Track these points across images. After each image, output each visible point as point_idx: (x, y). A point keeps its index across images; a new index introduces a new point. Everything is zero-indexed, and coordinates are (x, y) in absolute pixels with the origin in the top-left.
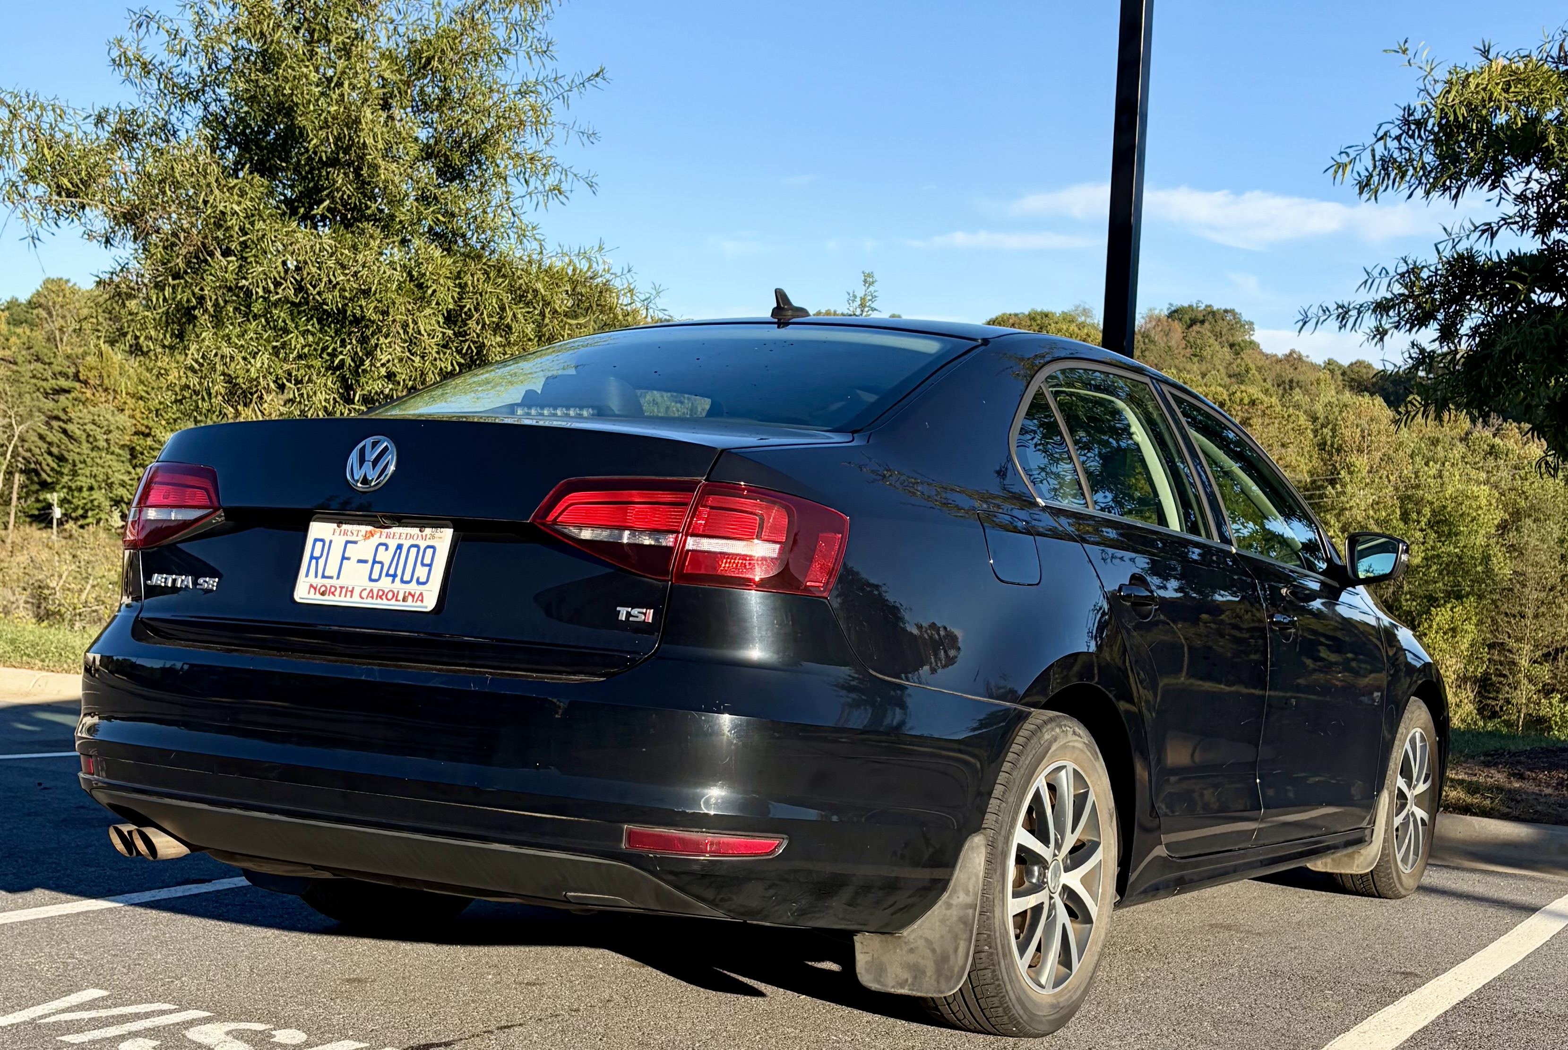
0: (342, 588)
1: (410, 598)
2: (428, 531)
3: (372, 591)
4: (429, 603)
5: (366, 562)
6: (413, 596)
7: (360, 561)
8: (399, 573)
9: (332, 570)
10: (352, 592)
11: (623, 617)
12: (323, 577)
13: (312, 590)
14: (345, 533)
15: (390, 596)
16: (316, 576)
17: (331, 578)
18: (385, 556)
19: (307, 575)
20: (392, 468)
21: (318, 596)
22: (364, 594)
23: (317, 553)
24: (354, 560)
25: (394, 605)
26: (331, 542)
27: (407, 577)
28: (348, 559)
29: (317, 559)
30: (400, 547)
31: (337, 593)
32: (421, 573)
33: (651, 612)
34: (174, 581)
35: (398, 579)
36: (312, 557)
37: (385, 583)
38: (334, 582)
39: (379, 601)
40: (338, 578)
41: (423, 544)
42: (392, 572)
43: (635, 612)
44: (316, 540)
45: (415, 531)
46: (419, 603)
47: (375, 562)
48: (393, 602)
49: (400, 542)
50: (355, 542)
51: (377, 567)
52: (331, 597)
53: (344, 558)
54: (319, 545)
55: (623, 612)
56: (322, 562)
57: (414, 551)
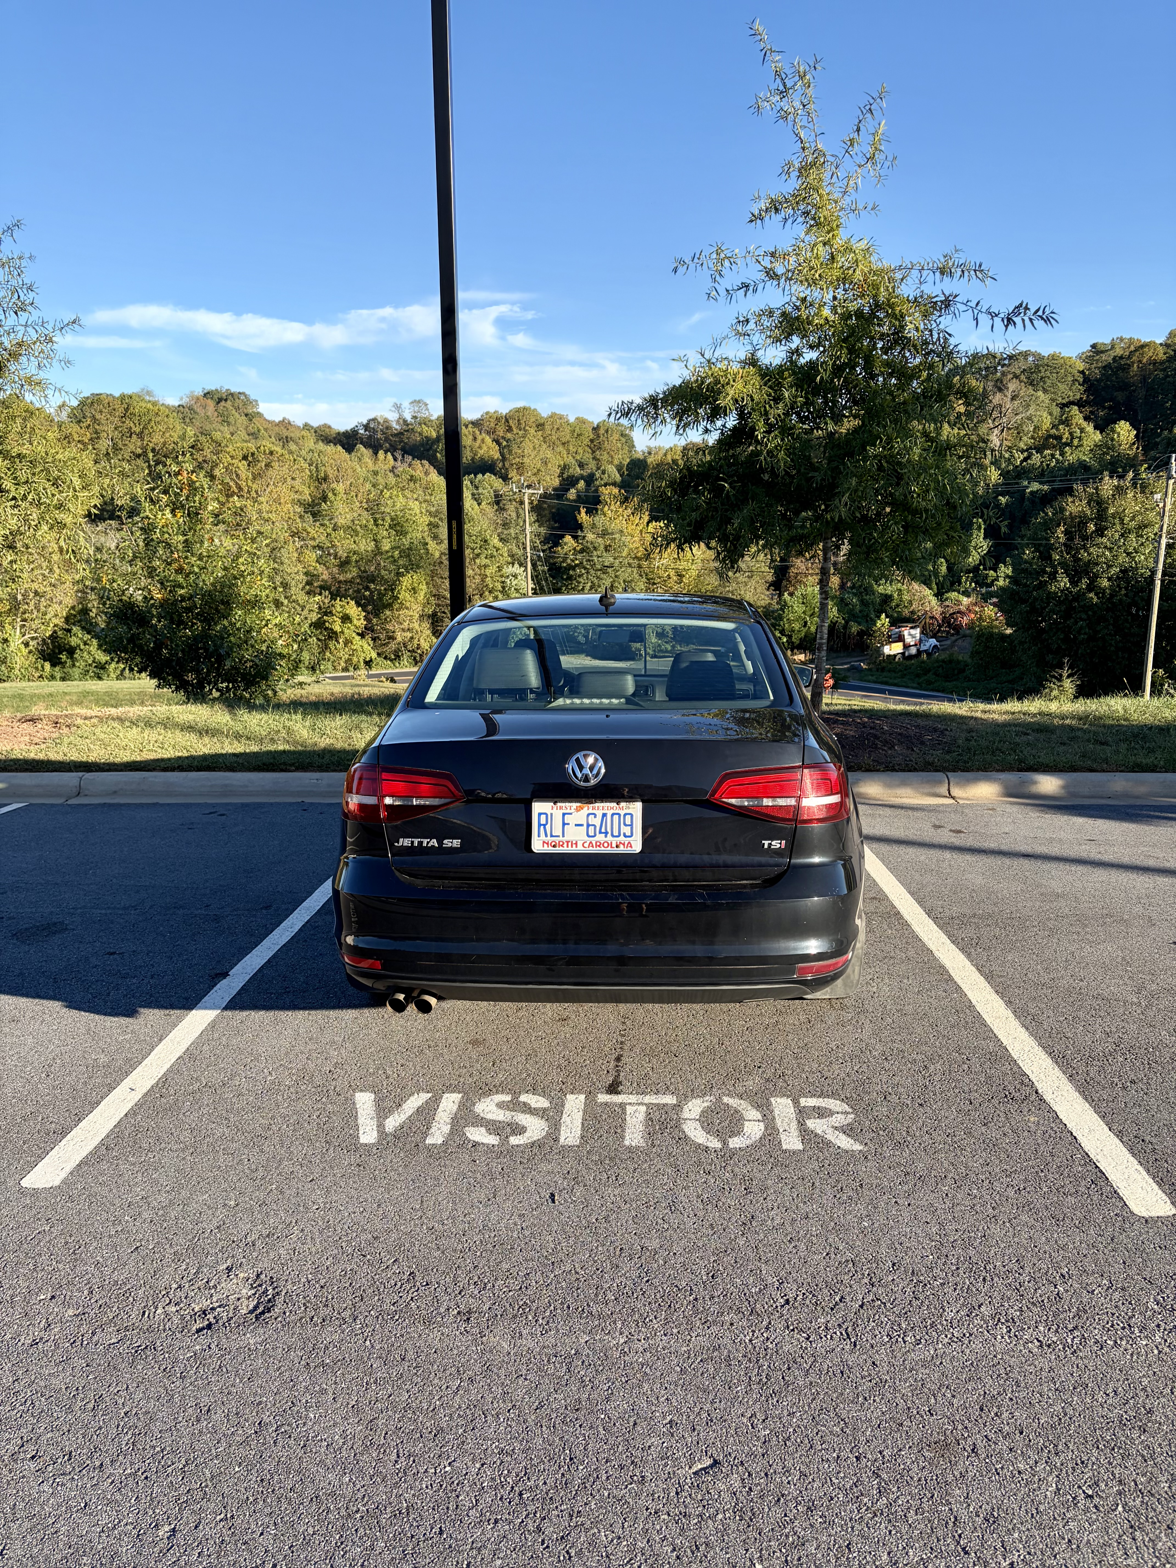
0: (568, 842)
1: (622, 846)
2: (623, 804)
3: (591, 842)
4: (637, 846)
5: (582, 825)
6: (624, 844)
7: (576, 825)
8: (609, 830)
9: (557, 831)
10: (576, 844)
11: (766, 846)
12: (552, 836)
13: (545, 845)
14: (561, 808)
15: (606, 845)
16: (546, 836)
17: (558, 836)
18: (597, 821)
19: (539, 836)
20: (603, 771)
21: (550, 848)
22: (586, 845)
23: (543, 821)
24: (572, 825)
25: (609, 850)
26: (552, 814)
27: (616, 833)
28: (568, 824)
29: (544, 825)
30: (604, 815)
31: (565, 845)
32: (627, 830)
33: (784, 841)
35: (609, 835)
36: (540, 825)
37: (600, 838)
38: (561, 838)
39: (598, 848)
40: (563, 836)
41: (622, 813)
42: (603, 830)
43: (773, 843)
44: (540, 814)
45: (614, 805)
46: (629, 848)
47: (588, 825)
48: (609, 848)
49: (604, 812)
50: (571, 814)
51: (591, 829)
52: (561, 848)
53: (564, 824)
54: (543, 817)
55: (766, 843)
56: (548, 827)
57: (616, 817)
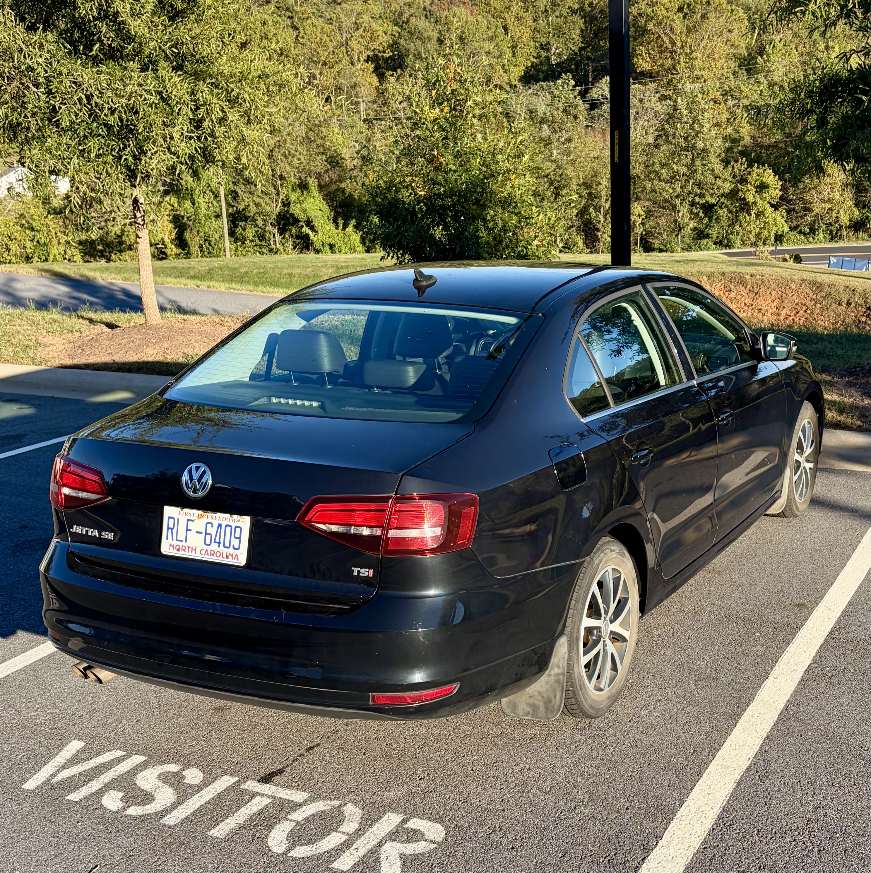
0: (189, 547)
1: (230, 557)
2: (235, 517)
3: (207, 550)
4: (242, 561)
5: (201, 533)
6: (232, 556)
7: (197, 532)
8: (222, 541)
9: (181, 537)
10: (195, 550)
11: (355, 573)
12: (177, 540)
13: (171, 547)
14: (186, 514)
15: (218, 554)
16: (173, 540)
17: (182, 541)
18: (212, 530)
19: (167, 539)
21: (175, 551)
22: (203, 552)
23: (171, 526)
24: (194, 531)
25: (220, 560)
26: (178, 519)
27: (227, 545)
28: (190, 530)
29: (172, 529)
30: (220, 525)
31: (187, 550)
32: (235, 542)
33: (371, 571)
34: (87, 531)
35: (222, 545)
36: (168, 528)
37: (214, 547)
38: (183, 543)
39: (212, 557)
40: (186, 541)
41: (234, 525)
42: (217, 540)
43: (362, 570)
44: (169, 518)
45: (228, 516)
46: (236, 560)
47: (206, 534)
48: (220, 558)
49: (220, 522)
50: (193, 521)
51: (208, 537)
52: (183, 552)
53: (187, 530)
54: (171, 521)
55: (356, 570)
56: (175, 531)
57: (228, 528)
